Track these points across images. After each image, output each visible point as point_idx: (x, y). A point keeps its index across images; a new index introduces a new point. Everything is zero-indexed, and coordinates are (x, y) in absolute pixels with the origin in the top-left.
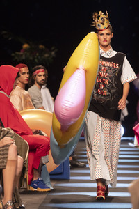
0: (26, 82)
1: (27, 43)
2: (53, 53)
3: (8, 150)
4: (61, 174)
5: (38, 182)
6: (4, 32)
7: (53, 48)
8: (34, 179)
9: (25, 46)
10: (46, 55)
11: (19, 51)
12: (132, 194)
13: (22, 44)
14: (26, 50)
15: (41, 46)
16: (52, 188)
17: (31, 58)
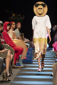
0: (14, 28)
1: (14, 14)
2: (23, 18)
3: (8, 52)
4: (29, 61)
5: (18, 64)
6: (6, 10)
7: (23, 16)
8: (17, 63)
9: (14, 15)
10: (21, 18)
11: (11, 17)
12: (53, 69)
13: (12, 14)
14: (14, 16)
15: (19, 15)
16: (23, 66)
17: (15, 19)
